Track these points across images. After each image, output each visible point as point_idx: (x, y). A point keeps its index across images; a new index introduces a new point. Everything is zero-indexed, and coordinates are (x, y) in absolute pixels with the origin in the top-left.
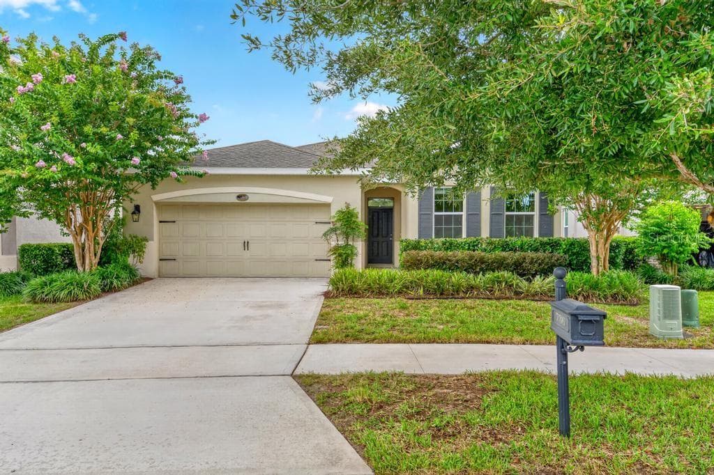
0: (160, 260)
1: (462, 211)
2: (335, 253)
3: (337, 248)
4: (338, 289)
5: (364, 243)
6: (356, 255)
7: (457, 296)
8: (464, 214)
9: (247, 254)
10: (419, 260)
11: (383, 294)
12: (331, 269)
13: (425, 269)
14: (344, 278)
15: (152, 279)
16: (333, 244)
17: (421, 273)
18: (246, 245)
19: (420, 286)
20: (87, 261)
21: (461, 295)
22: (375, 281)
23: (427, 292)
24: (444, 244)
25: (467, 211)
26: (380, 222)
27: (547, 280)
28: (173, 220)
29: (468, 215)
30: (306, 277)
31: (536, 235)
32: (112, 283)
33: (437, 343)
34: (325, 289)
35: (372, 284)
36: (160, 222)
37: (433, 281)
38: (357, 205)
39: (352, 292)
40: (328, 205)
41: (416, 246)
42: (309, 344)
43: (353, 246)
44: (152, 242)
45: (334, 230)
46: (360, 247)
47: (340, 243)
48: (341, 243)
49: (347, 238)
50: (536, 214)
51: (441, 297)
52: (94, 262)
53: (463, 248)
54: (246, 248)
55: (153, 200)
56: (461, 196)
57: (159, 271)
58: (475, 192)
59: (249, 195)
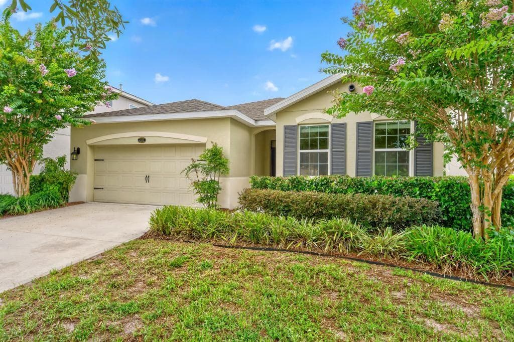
0: (95, 189)
1: (327, 148)
7: (275, 247)
8: (329, 151)
9: (147, 185)
15: (84, 203)
18: (147, 178)
25: (332, 148)
27: (398, 236)
28: (102, 159)
29: (332, 152)
31: (411, 173)
36: (95, 160)
40: (203, 145)
44: (85, 175)
50: (411, 150)
54: (147, 181)
55: (88, 144)
56: (325, 134)
57: (93, 197)
58: (341, 129)
59: (146, 138)
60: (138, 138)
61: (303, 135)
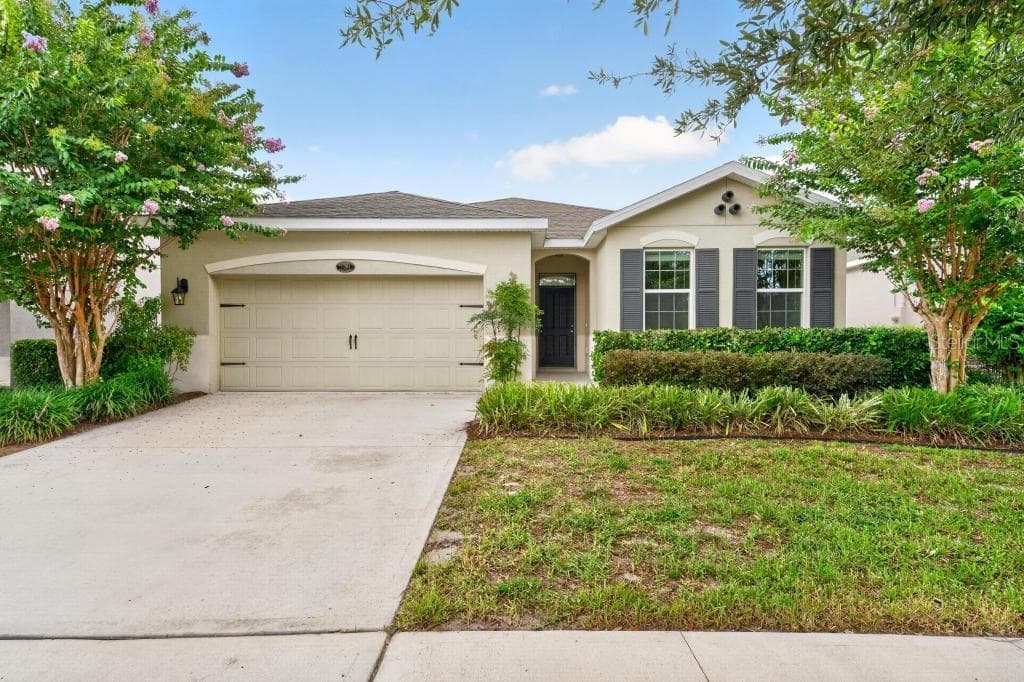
0: (223, 364)
1: (688, 287)
2: (490, 355)
3: (492, 347)
4: (491, 421)
5: (534, 338)
6: (525, 357)
7: (707, 433)
8: (692, 291)
9: (353, 354)
10: (631, 367)
11: (573, 430)
12: (483, 380)
13: (647, 383)
14: (502, 401)
15: (206, 394)
16: (488, 339)
17: (638, 390)
18: (353, 341)
19: (639, 415)
20: (79, 369)
21: (714, 431)
22: (559, 407)
23: (654, 426)
24: (669, 339)
25: (698, 287)
26: (556, 307)
28: (241, 303)
29: (699, 293)
30: (445, 392)
31: (805, 324)
32: (104, 407)
33: (766, 628)
34: (471, 417)
35: (554, 413)
36: (222, 306)
37: (664, 406)
38: (526, 279)
39: (517, 425)
40: (479, 279)
41: (623, 343)
42: (392, 631)
43: (518, 343)
44: (204, 337)
45: (489, 316)
46: (529, 343)
47: (498, 337)
48: (502, 336)
49: (510, 331)
50: (805, 290)
51: (680, 435)
52: (91, 370)
53: (701, 346)
54: (353, 346)
55: (209, 271)
56: (686, 264)
57: (220, 382)
58: (709, 257)
59: (355, 263)
60: (337, 263)
61: (651, 265)
